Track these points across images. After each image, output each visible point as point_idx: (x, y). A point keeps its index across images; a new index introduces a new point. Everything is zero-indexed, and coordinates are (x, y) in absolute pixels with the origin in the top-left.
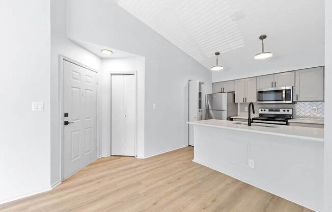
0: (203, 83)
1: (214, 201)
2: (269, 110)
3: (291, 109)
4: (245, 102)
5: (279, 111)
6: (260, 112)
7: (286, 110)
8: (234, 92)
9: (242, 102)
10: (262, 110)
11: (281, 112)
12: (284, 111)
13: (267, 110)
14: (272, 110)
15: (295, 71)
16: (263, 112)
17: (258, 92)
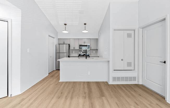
1: (85, 93)
2: (83, 52)
3: (89, 52)
6: (79, 53)
8: (70, 44)
9: (73, 49)
14: (83, 53)
15: (90, 39)
16: (80, 53)
17: (80, 45)
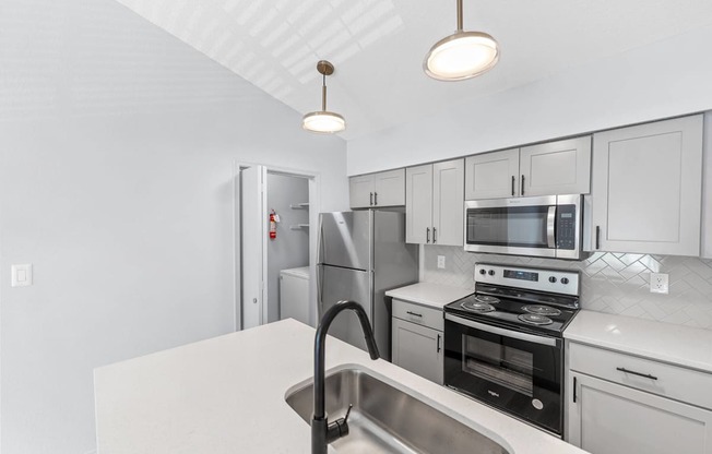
0: (312, 178)
2: (507, 274)
3: (577, 276)
4: (431, 242)
5: (535, 278)
6: (479, 278)
7: (559, 276)
8: (404, 206)
10: (483, 272)
11: (543, 284)
12: (553, 280)
13: (499, 271)
14: (515, 275)
15: (591, 134)
16: (487, 279)
17: (469, 212)
